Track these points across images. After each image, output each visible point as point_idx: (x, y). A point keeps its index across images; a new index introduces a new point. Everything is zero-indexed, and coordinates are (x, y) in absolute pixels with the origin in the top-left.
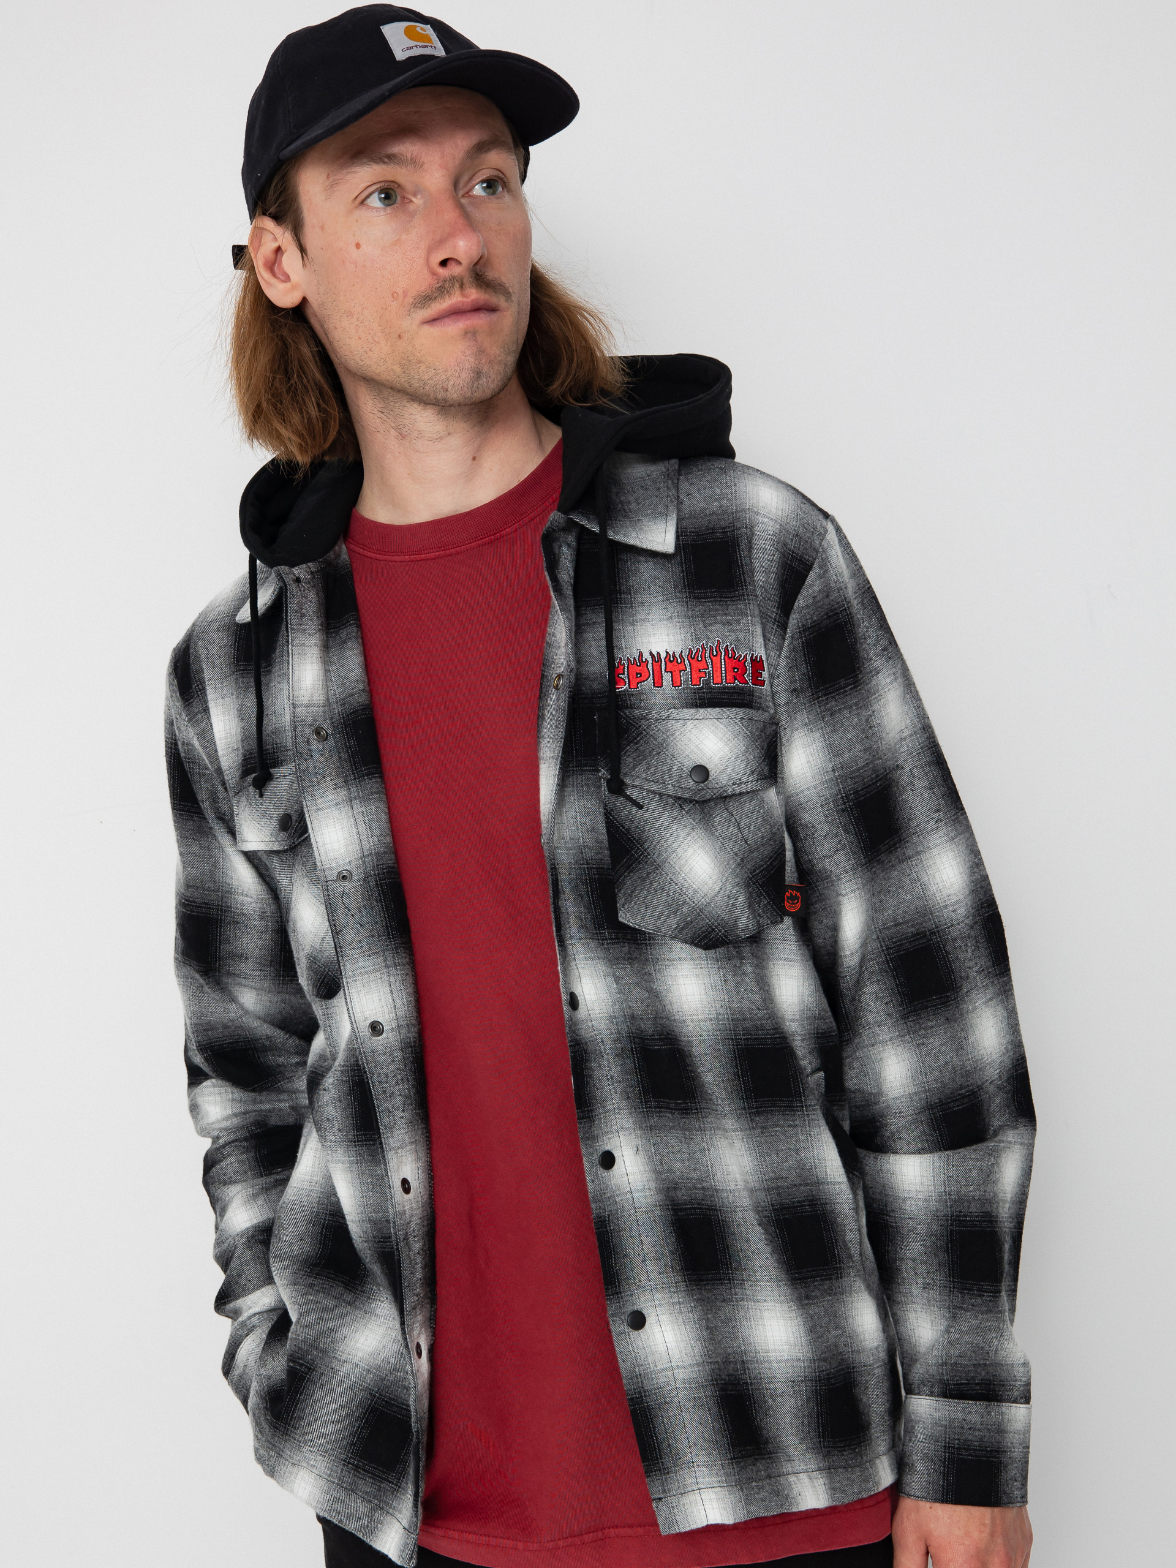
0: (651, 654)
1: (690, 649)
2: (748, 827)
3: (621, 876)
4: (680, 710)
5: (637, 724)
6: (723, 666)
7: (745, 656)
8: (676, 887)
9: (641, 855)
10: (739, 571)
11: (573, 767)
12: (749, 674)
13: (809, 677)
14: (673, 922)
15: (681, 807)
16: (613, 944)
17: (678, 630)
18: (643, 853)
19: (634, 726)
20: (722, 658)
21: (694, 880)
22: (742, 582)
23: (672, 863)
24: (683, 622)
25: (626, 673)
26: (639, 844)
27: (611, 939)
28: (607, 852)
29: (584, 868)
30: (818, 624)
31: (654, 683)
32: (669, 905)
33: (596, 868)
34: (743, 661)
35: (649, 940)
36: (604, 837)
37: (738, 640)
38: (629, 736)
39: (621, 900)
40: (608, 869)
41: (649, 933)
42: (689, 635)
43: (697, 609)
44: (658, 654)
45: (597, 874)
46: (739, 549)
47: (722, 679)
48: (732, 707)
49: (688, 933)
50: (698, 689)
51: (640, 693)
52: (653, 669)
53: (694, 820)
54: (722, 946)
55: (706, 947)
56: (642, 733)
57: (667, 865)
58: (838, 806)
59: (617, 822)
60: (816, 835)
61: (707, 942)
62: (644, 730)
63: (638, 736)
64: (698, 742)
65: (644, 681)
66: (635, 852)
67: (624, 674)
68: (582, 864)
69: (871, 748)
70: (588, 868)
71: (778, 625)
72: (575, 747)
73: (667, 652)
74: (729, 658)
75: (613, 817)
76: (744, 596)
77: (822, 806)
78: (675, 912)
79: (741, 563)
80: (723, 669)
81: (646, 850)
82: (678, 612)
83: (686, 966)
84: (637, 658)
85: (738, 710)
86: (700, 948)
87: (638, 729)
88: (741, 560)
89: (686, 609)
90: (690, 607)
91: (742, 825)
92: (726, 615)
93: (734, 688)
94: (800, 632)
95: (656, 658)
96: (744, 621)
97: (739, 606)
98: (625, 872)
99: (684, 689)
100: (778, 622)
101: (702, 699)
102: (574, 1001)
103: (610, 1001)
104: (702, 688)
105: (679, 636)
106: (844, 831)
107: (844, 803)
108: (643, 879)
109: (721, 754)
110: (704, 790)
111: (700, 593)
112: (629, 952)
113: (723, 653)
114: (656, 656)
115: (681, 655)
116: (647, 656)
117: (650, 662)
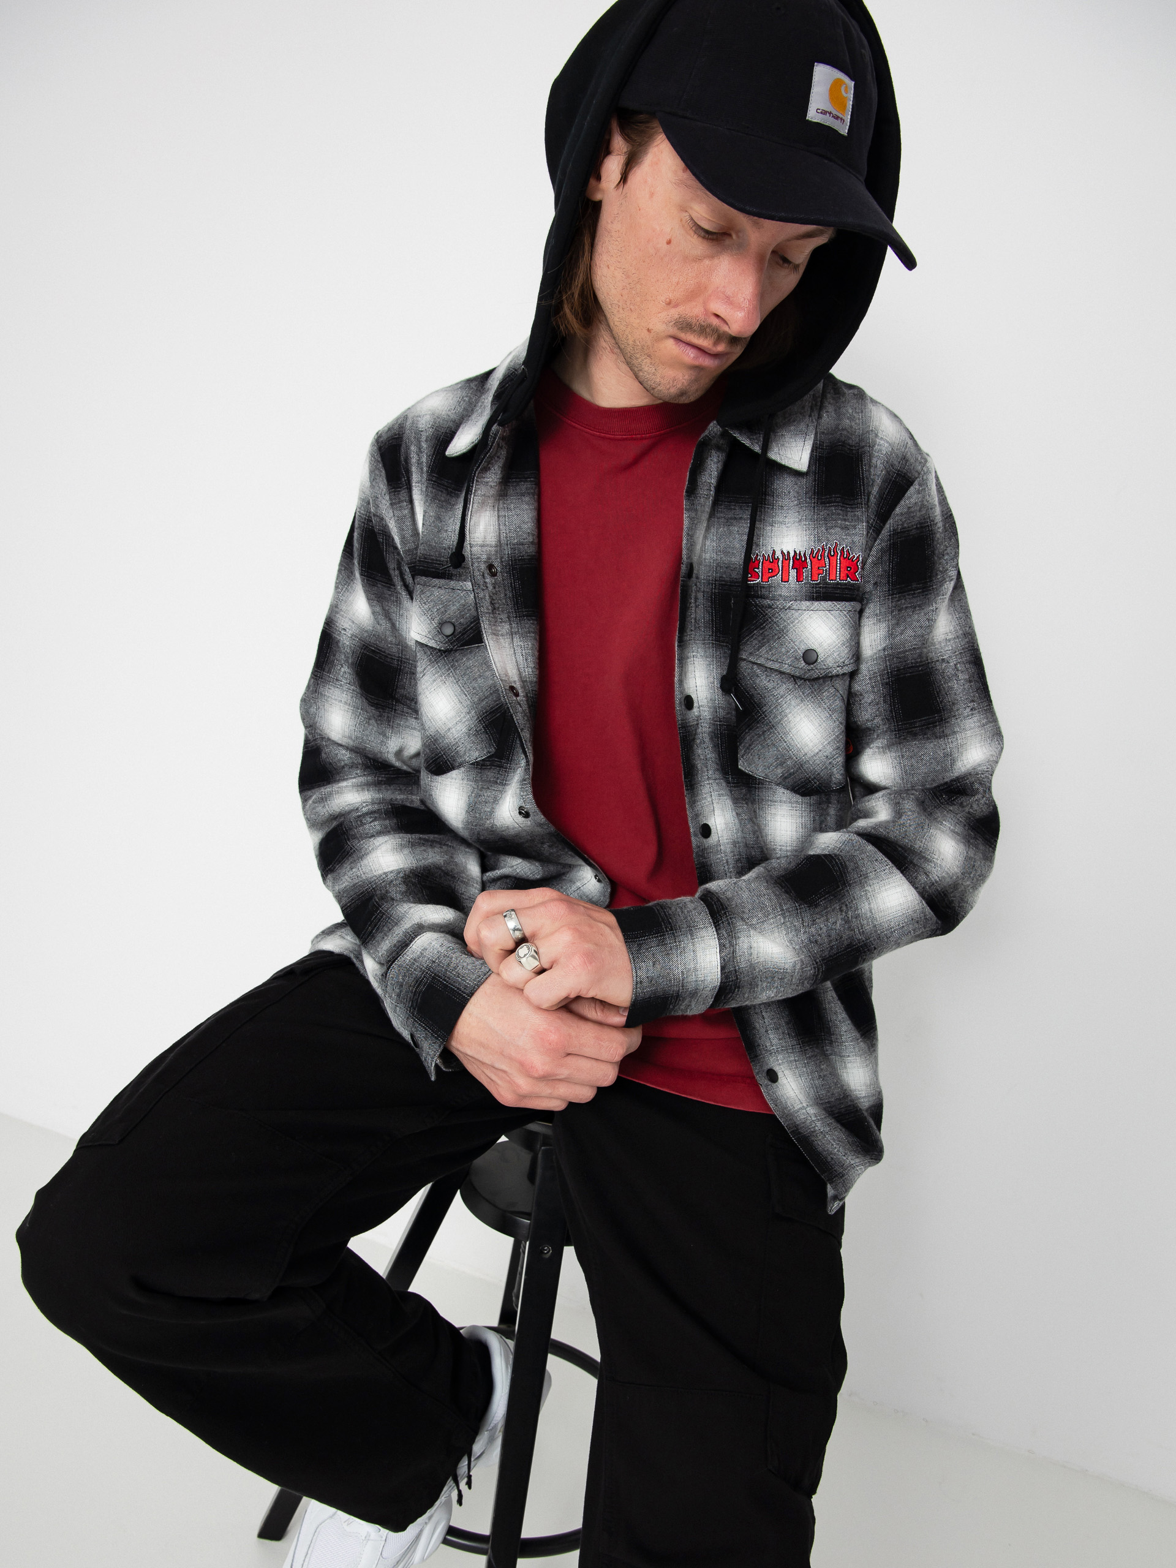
0: (782, 552)
1: (812, 549)
3: (742, 733)
4: (799, 602)
5: (764, 612)
6: (838, 565)
7: (858, 557)
8: (785, 744)
10: (860, 482)
12: (858, 574)
13: (889, 575)
14: (779, 771)
15: (795, 681)
16: (735, 787)
17: (805, 532)
18: (761, 715)
19: (762, 614)
20: (838, 558)
21: (798, 741)
22: (862, 493)
23: (784, 725)
24: (809, 524)
25: (760, 567)
26: (759, 707)
27: (733, 783)
29: (717, 724)
30: (908, 531)
31: (782, 578)
32: (777, 758)
33: (725, 726)
34: (855, 562)
35: (759, 785)
37: (853, 544)
38: (757, 622)
39: (741, 752)
40: (734, 727)
41: (760, 779)
42: (812, 536)
43: (822, 513)
44: (788, 553)
45: (726, 731)
46: (862, 463)
47: (837, 577)
48: (842, 600)
49: (790, 781)
50: (816, 584)
51: (770, 586)
52: (782, 566)
53: (803, 694)
54: (816, 794)
55: (803, 795)
56: (768, 620)
57: (779, 725)
58: (884, 679)
60: (863, 702)
61: (804, 791)
62: (770, 618)
63: (764, 623)
64: (812, 629)
65: (774, 577)
66: (756, 714)
67: (758, 568)
68: (716, 721)
69: (923, 636)
70: (720, 725)
71: (873, 530)
73: (795, 551)
74: (844, 558)
75: (741, 685)
76: (862, 504)
77: (870, 679)
78: (781, 764)
79: (863, 476)
80: (838, 568)
81: (763, 713)
82: (806, 516)
83: (785, 807)
84: (770, 555)
85: (847, 603)
86: (799, 794)
87: (765, 616)
88: (862, 473)
89: (812, 513)
90: (816, 511)
92: (845, 520)
93: (845, 584)
94: (890, 535)
95: (786, 556)
96: (860, 527)
97: (856, 513)
99: (804, 583)
100: (874, 527)
101: (818, 593)
102: (706, 831)
103: (734, 829)
104: (819, 583)
105: (805, 537)
106: (883, 700)
107: (889, 678)
108: (760, 736)
109: (829, 641)
110: (813, 670)
111: (827, 498)
112: (746, 794)
113: (839, 553)
114: (786, 554)
115: (805, 554)
116: (778, 554)
117: (781, 559)
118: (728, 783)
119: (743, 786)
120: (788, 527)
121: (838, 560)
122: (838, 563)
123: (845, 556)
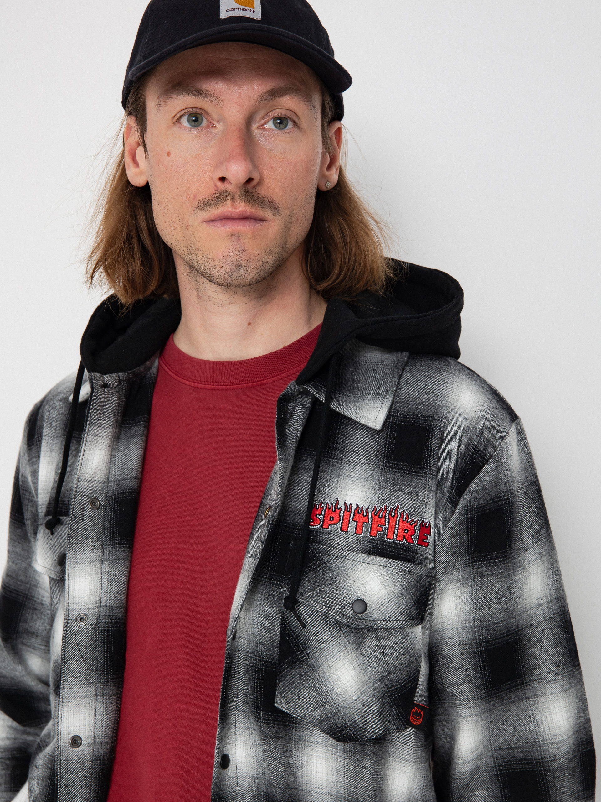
0: (345, 504)
1: (375, 507)
2: (391, 654)
3: (283, 671)
4: (356, 553)
5: (320, 557)
6: (397, 526)
7: (416, 522)
8: (324, 688)
9: (303, 657)
11: (266, 578)
12: (416, 537)
13: (468, 545)
14: (317, 714)
15: (341, 627)
17: (370, 490)
18: (305, 656)
19: (318, 558)
20: (398, 519)
21: (338, 687)
22: (427, 463)
23: (324, 670)
24: (375, 484)
25: (323, 514)
26: (303, 648)
27: (264, 719)
28: (277, 650)
29: (256, 659)
30: (483, 506)
31: (341, 527)
32: (317, 700)
33: (265, 661)
34: (414, 525)
35: (296, 724)
36: (277, 638)
37: (413, 508)
38: (312, 565)
39: (279, 690)
40: (275, 663)
41: (297, 718)
42: (377, 495)
43: (388, 476)
44: (351, 505)
45: (265, 666)
46: (432, 436)
47: (395, 536)
48: (397, 559)
49: (327, 725)
50: (374, 540)
51: (329, 533)
52: (343, 516)
53: (348, 641)
54: (350, 742)
55: (338, 740)
56: (322, 565)
57: (321, 669)
58: (472, 648)
59: (290, 628)
60: (451, 666)
61: (339, 736)
62: (325, 563)
63: (319, 567)
64: (365, 581)
65: (334, 524)
66: (299, 654)
67: (321, 515)
68: (255, 656)
69: (507, 609)
70: (259, 660)
71: (450, 502)
72: (271, 564)
73: (357, 505)
74: (404, 521)
75: (288, 624)
76: (426, 474)
77: (460, 645)
78: (320, 706)
79: (431, 448)
80: (396, 528)
81: (307, 654)
82: (373, 476)
83: (321, 749)
84: (334, 505)
85: (401, 563)
86: (334, 738)
87: (320, 561)
88: (431, 445)
89: (380, 475)
90: (383, 473)
91: (386, 651)
92: (409, 486)
93: (401, 545)
94: (467, 510)
95: (348, 508)
96: (422, 494)
97: (421, 481)
98: (288, 667)
99: (363, 537)
100: (451, 499)
101: (375, 548)
102: (225, 762)
103: (255, 765)
104: (377, 540)
105: (369, 494)
106: (473, 669)
107: (477, 648)
108: (301, 676)
109: (379, 595)
110: (360, 619)
111: (395, 464)
112: (276, 732)
113: (399, 515)
114: (348, 506)
115: (367, 510)
116: (341, 505)
117: (343, 510)
118: (258, 718)
119: (274, 724)
120: (353, 481)
121: (397, 522)
122: (397, 524)
123: (404, 519)
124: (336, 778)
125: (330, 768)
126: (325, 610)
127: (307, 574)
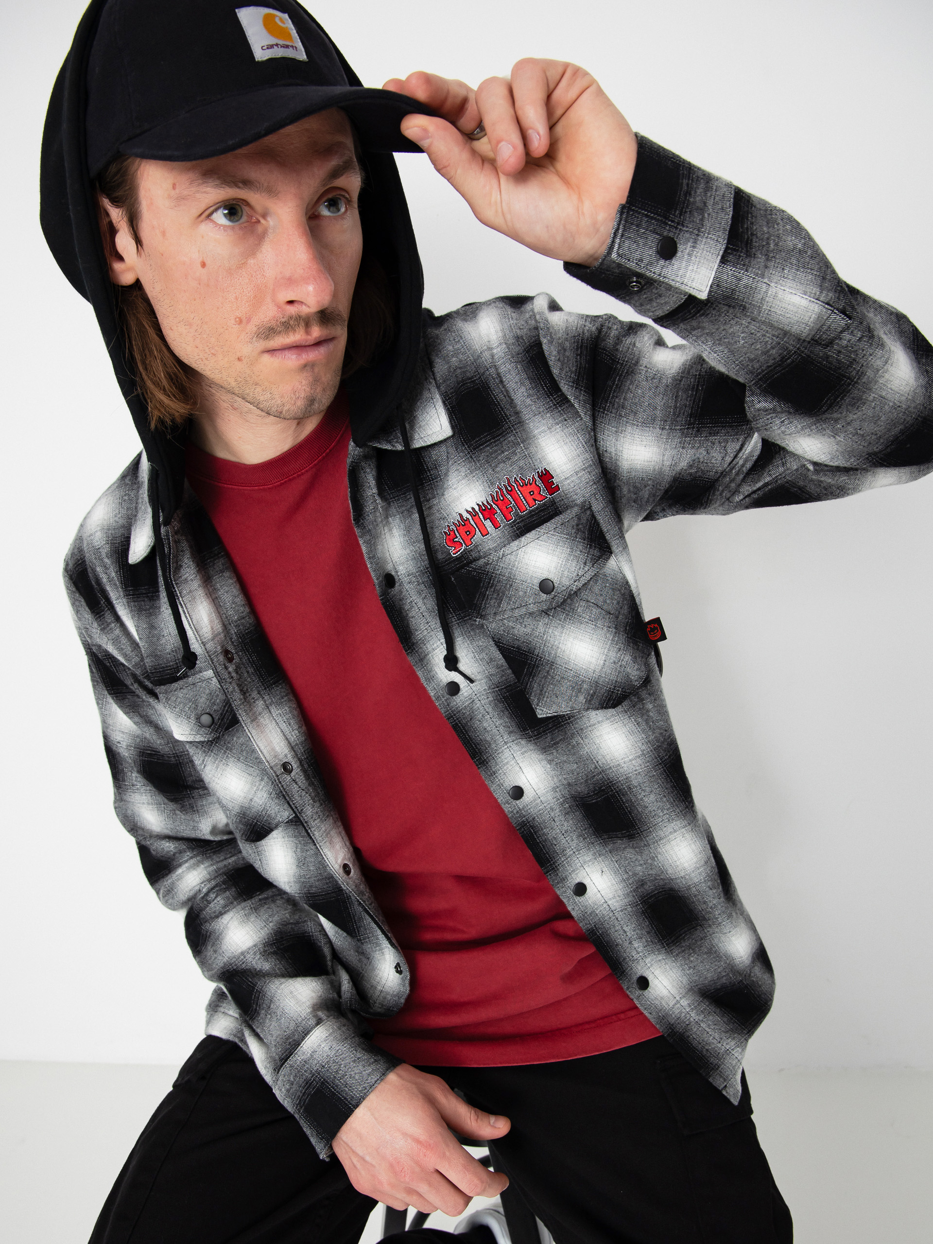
0: (467, 511)
1: (491, 494)
2: (605, 602)
3: (527, 684)
4: (508, 546)
5: (485, 571)
7: (533, 478)
8: (572, 672)
9: (536, 661)
10: (498, 408)
11: (456, 621)
12: (544, 490)
14: (582, 698)
15: (547, 614)
16: (537, 739)
17: (477, 483)
18: (537, 659)
19: (484, 574)
20: (517, 489)
22: (503, 417)
23: (561, 656)
24: (477, 475)
25: (458, 535)
26: (531, 653)
27: (535, 736)
28: (509, 671)
29: (496, 691)
31: (481, 533)
32: (573, 688)
33: (505, 688)
34: (534, 482)
35: (569, 719)
36: (502, 661)
37: (521, 468)
38: (484, 584)
39: (534, 700)
40: (516, 683)
41: (567, 714)
42: (485, 483)
43: (481, 458)
44: (473, 509)
45: (508, 692)
46: (491, 390)
47: (528, 505)
48: (543, 524)
49: (596, 702)
50: (513, 522)
51: (476, 546)
52: (475, 523)
53: (560, 621)
54: (625, 699)
55: (614, 706)
56: (492, 576)
57: (557, 659)
59: (507, 646)
61: (613, 703)
62: (493, 573)
63: (490, 580)
64: (534, 563)
65: (474, 536)
66: (531, 661)
67: (457, 537)
68: (493, 689)
70: (499, 690)
73: (478, 504)
75: (503, 644)
76: (510, 428)
78: (579, 691)
79: (497, 401)
81: (538, 656)
83: (605, 726)
84: (459, 520)
85: (548, 524)
86: (610, 708)
87: (487, 575)
88: (496, 399)
89: (473, 463)
90: (475, 459)
91: (600, 604)
92: (503, 452)
93: (537, 508)
95: (473, 513)
96: (519, 450)
97: (509, 439)
98: (529, 679)
99: (504, 527)
101: (519, 529)
102: (517, 793)
103: (548, 779)
104: (515, 520)
105: (480, 487)
108: (546, 677)
109: (554, 564)
110: (556, 596)
111: (476, 442)
112: (552, 739)
113: (515, 485)
114: (472, 511)
115: (488, 502)
116: (466, 515)
117: (470, 518)
118: (529, 738)
119: (547, 734)
120: (455, 489)
121: (518, 492)
122: (519, 493)
123: (522, 484)
124: (633, 740)
125: (623, 735)
126: (523, 610)
127: (486, 593)
